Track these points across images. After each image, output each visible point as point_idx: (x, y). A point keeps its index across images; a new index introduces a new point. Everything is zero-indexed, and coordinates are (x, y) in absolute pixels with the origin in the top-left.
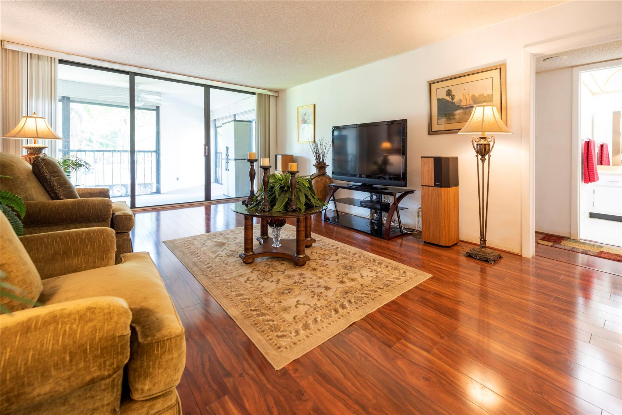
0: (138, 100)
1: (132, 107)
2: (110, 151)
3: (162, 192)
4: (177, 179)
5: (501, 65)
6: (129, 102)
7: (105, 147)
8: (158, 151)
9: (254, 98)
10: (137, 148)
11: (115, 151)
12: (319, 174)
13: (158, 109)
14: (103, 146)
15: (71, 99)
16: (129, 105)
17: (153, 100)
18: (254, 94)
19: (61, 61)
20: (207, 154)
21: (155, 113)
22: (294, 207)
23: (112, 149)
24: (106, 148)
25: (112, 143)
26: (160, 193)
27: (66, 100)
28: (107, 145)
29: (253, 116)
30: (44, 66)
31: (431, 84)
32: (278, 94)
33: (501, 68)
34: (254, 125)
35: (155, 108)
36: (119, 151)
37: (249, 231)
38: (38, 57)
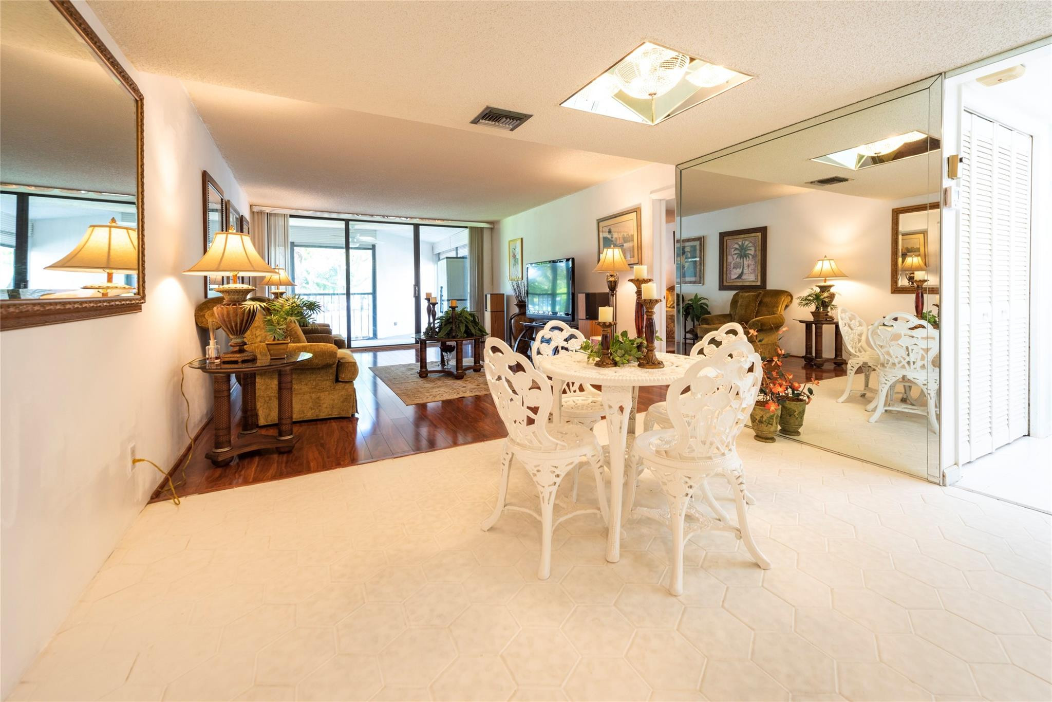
0: (353, 242)
1: (347, 247)
2: (329, 294)
3: (378, 337)
4: (395, 324)
5: (637, 208)
6: (344, 243)
7: (322, 289)
8: (374, 293)
9: (467, 231)
10: (352, 291)
11: (334, 294)
12: (520, 313)
13: (373, 248)
14: (320, 287)
15: (295, 244)
16: (344, 246)
17: (369, 240)
18: (466, 227)
19: (291, 216)
20: (417, 295)
21: (370, 252)
22: (454, 334)
23: (331, 292)
24: (324, 290)
25: (332, 283)
26: (377, 338)
27: (293, 245)
28: (325, 287)
29: (464, 252)
30: (281, 221)
31: (599, 221)
32: (494, 226)
33: (637, 210)
34: (468, 261)
35: (371, 247)
36: (337, 294)
37: (423, 353)
38: (276, 215)
